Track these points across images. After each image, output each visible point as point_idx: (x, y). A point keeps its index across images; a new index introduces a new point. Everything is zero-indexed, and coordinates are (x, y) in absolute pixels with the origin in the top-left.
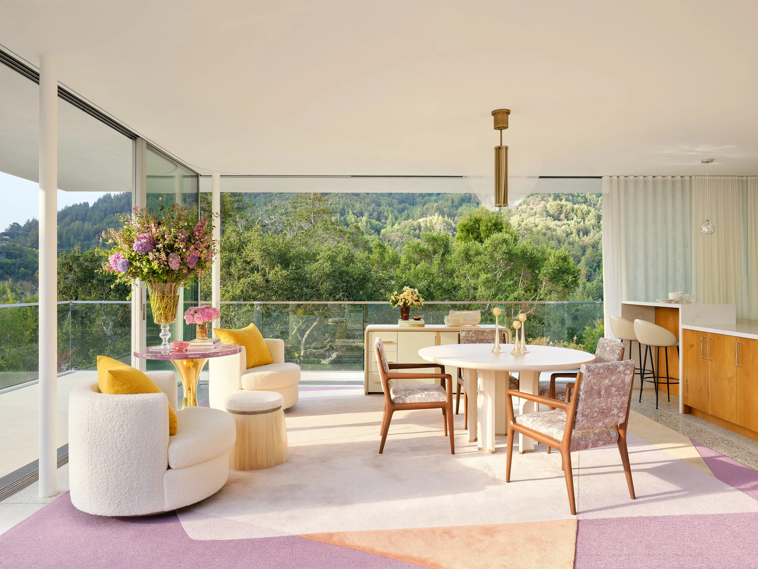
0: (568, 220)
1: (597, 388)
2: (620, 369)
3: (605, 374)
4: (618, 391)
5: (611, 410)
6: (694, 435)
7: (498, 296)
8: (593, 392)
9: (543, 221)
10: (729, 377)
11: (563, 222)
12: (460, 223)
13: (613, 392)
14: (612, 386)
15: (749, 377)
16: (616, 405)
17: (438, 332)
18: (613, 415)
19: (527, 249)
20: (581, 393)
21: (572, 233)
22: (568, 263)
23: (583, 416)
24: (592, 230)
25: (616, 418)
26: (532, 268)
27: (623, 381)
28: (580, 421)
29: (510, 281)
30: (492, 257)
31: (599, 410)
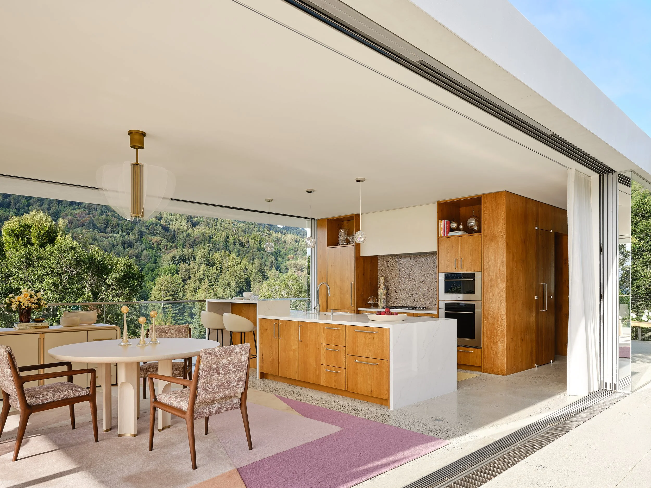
0: (114, 233)
1: (215, 367)
2: (236, 351)
3: (223, 355)
4: (236, 368)
5: (230, 383)
6: (275, 392)
7: (66, 299)
8: (212, 370)
9: (90, 232)
10: (294, 349)
11: (109, 235)
12: (7, 227)
13: (231, 369)
14: (230, 364)
15: (307, 347)
16: (234, 379)
17: (42, 333)
18: (233, 387)
19: (94, 256)
20: (201, 372)
21: (117, 245)
22: (133, 270)
23: (203, 390)
24: (136, 243)
25: (235, 389)
26: (99, 273)
27: (240, 360)
28: (201, 394)
29: (78, 285)
30: (58, 262)
31: (219, 384)
